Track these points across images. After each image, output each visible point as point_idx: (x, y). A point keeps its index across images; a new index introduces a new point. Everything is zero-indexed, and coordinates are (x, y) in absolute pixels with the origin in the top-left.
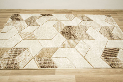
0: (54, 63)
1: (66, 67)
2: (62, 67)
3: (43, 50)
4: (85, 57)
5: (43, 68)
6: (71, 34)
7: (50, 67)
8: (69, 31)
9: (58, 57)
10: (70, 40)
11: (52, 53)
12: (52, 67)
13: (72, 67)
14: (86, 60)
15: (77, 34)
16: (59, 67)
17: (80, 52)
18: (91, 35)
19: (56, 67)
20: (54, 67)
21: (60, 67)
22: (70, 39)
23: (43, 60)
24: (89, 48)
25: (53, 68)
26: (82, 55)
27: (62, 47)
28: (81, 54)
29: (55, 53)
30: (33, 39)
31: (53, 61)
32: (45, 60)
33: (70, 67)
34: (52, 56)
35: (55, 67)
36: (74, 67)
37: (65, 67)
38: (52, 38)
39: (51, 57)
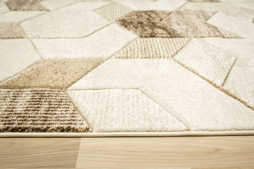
0: (76, 109)
1: (138, 125)
2: (117, 125)
3: (42, 65)
4: (225, 88)
5: (14, 130)
6: (154, 25)
7: (55, 126)
8: (148, 19)
9: (102, 86)
10: (151, 39)
11: (76, 73)
12: (65, 126)
13: (170, 128)
14: (235, 98)
15: (175, 25)
16: (102, 127)
17: (200, 71)
18: (227, 29)
19: (84, 126)
20: (72, 126)
21: (109, 128)
22: (153, 36)
23: (29, 98)
24: (234, 59)
25: (68, 130)
26: (208, 81)
27: (123, 55)
28: (203, 78)
29: (89, 75)
30: (13, 38)
31: (74, 101)
32: (38, 99)
33: (158, 125)
34: (73, 83)
35: (77, 127)
36: (178, 127)
37: (131, 127)
38: (85, 34)
39: (69, 86)
